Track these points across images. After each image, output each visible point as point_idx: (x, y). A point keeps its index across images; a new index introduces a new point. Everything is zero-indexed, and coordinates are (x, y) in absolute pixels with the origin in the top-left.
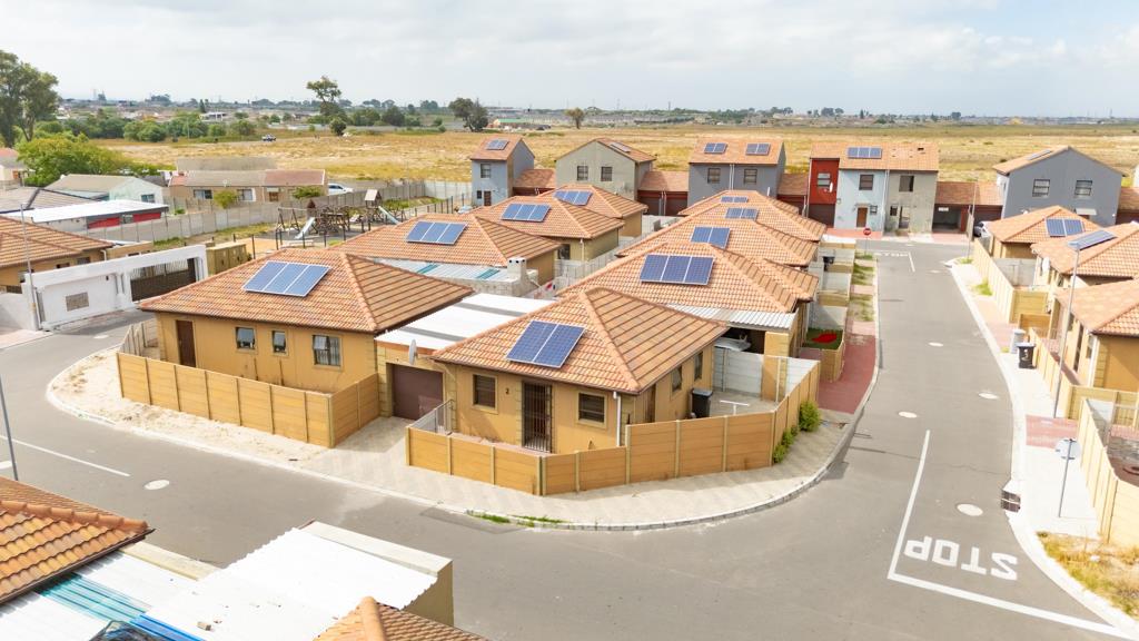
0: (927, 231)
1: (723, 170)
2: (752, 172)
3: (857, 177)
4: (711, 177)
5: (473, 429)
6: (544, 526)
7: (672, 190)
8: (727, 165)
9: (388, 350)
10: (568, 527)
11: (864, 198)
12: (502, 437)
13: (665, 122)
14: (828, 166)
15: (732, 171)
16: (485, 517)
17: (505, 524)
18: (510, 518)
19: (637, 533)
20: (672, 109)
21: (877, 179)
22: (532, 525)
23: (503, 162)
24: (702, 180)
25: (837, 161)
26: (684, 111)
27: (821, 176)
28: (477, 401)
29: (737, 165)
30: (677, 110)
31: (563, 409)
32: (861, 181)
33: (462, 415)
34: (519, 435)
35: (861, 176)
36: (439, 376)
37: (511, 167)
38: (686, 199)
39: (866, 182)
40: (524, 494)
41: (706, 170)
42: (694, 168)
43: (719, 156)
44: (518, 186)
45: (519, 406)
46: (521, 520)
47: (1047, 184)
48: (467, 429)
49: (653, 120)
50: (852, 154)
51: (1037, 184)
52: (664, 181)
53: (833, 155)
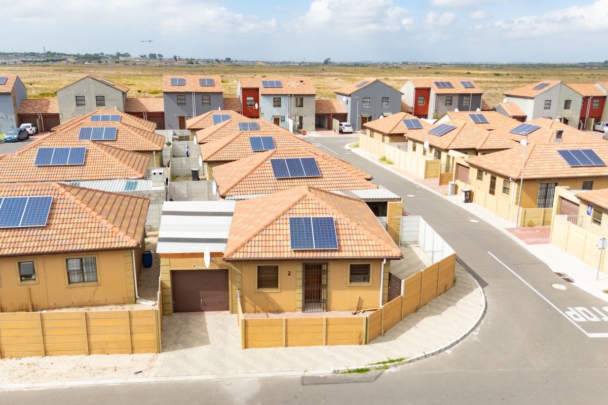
0: (313, 130)
1: (187, 97)
2: (207, 98)
3: (271, 99)
4: (179, 101)
5: (258, 308)
6: (395, 365)
7: (150, 111)
8: (191, 93)
9: (172, 260)
10: (410, 361)
11: (277, 112)
12: (284, 308)
13: (44, 61)
14: (251, 92)
15: (194, 97)
16: (350, 372)
17: (368, 372)
18: (368, 367)
19: (449, 351)
20: (46, 52)
21: (283, 100)
22: (387, 368)
23: (8, 94)
24: (174, 104)
25: (257, 89)
26: (54, 54)
27: (248, 99)
28: (260, 285)
29: (197, 93)
30: (49, 52)
31: (337, 277)
32: (274, 102)
33: (247, 298)
34: (300, 304)
35: (274, 98)
36: (226, 272)
37: (14, 98)
38: (164, 116)
39: (277, 102)
40: (354, 346)
41: (175, 97)
42: (166, 96)
43: (183, 87)
44: (21, 112)
45: (300, 283)
46: (377, 366)
47: (368, 100)
48: (252, 308)
49: (34, 60)
50: (266, 85)
51: (364, 100)
52: (142, 105)
53: (254, 86)
